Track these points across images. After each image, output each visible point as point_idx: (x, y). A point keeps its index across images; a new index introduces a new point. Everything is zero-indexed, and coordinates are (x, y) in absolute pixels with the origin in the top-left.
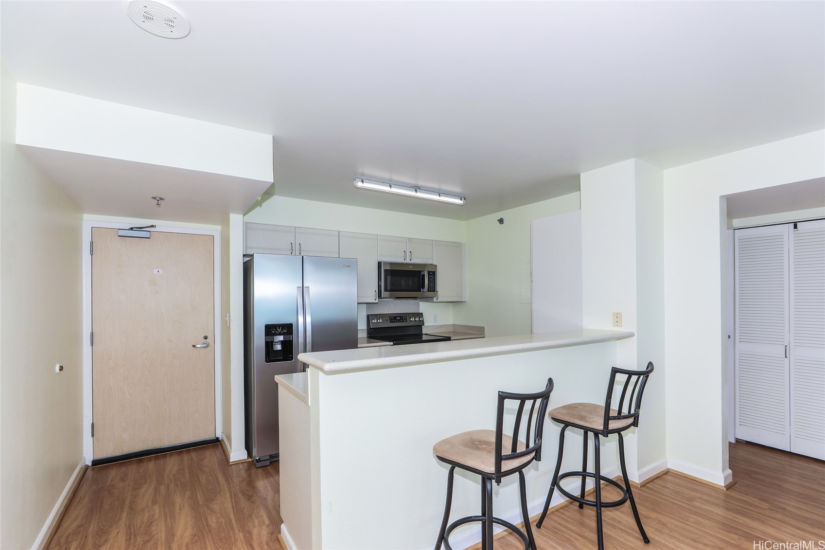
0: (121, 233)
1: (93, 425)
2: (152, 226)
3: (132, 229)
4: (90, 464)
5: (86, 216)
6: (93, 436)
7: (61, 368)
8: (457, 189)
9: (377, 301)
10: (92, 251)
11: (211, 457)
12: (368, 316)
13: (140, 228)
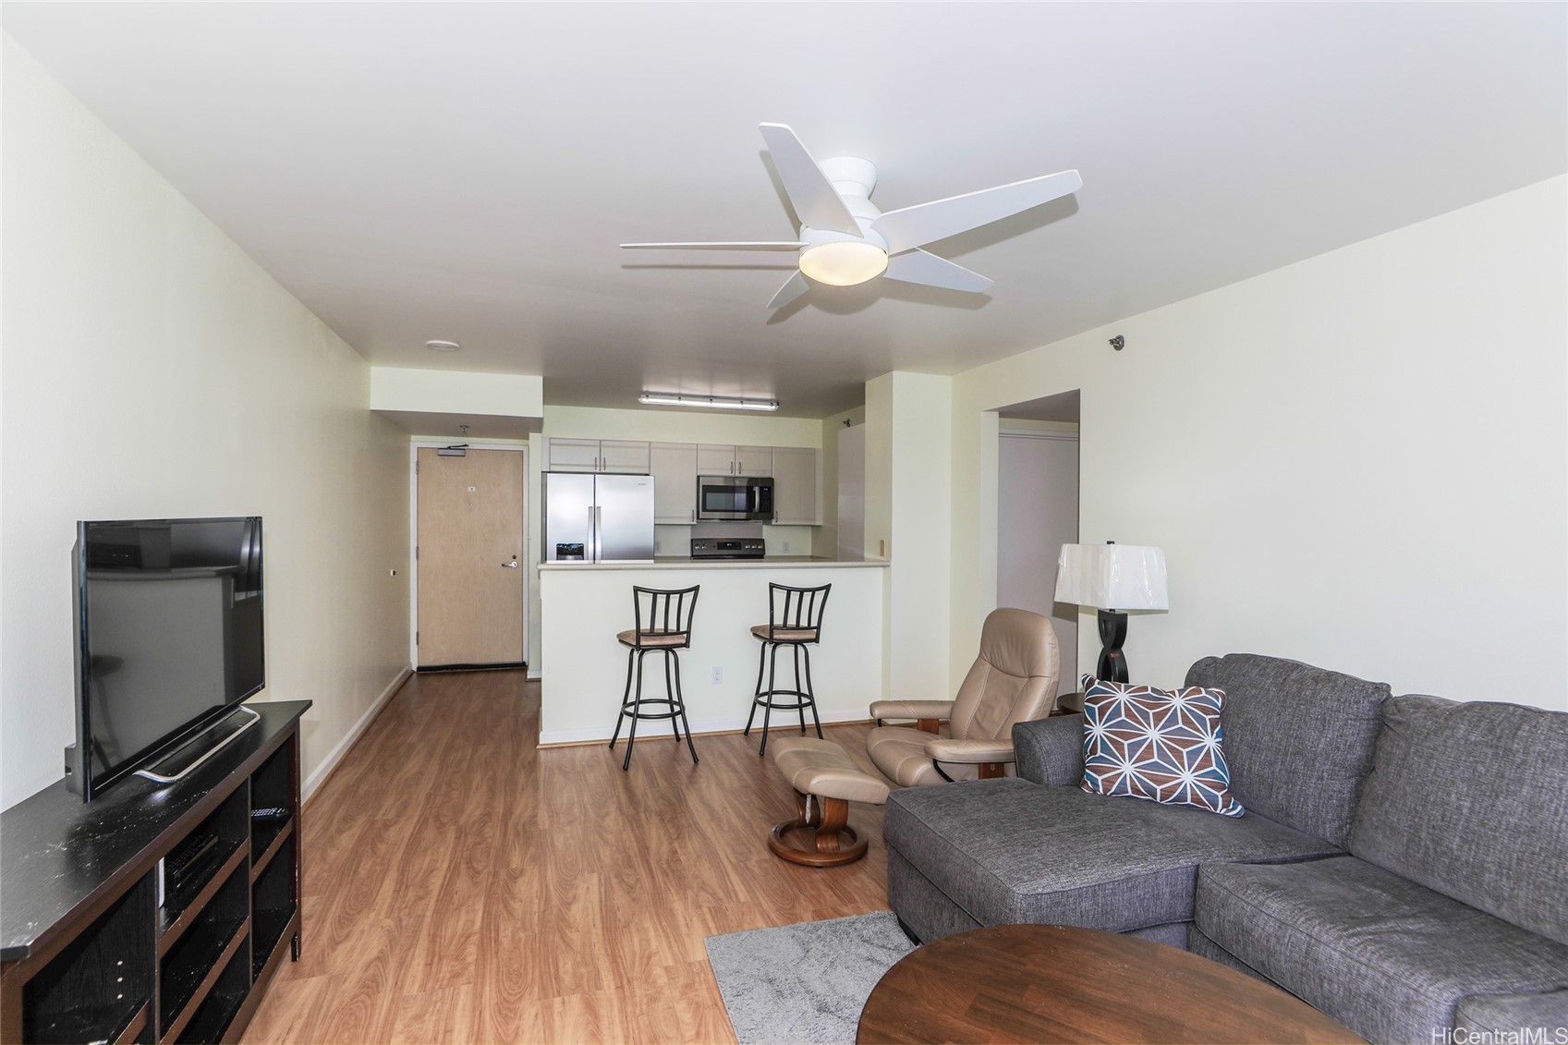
0: (441, 452)
1: (418, 633)
2: (466, 445)
3: (449, 448)
4: (415, 669)
5: (413, 437)
6: (418, 644)
7: (394, 573)
8: (768, 396)
9: (695, 523)
10: (418, 470)
11: (512, 677)
12: (692, 540)
13: (456, 448)
